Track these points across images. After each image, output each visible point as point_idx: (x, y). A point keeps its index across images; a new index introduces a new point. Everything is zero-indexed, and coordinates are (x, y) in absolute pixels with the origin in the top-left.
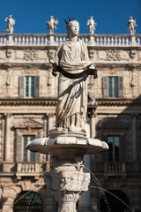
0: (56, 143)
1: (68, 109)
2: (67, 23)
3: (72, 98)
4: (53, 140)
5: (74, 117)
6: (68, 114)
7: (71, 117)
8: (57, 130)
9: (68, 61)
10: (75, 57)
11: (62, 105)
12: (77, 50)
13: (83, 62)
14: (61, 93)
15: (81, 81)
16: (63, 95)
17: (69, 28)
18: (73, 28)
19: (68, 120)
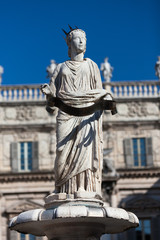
0: (55, 216)
1: (74, 164)
2: (68, 34)
3: (79, 146)
4: (51, 213)
5: (82, 176)
6: (74, 172)
7: (78, 176)
8: (57, 197)
9: (71, 91)
10: (81, 84)
11: (64, 158)
12: (83, 73)
13: (94, 91)
14: (61, 139)
15: (92, 120)
16: (64, 142)
17: (71, 41)
18: (77, 41)
19: (74, 181)
